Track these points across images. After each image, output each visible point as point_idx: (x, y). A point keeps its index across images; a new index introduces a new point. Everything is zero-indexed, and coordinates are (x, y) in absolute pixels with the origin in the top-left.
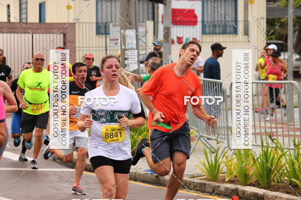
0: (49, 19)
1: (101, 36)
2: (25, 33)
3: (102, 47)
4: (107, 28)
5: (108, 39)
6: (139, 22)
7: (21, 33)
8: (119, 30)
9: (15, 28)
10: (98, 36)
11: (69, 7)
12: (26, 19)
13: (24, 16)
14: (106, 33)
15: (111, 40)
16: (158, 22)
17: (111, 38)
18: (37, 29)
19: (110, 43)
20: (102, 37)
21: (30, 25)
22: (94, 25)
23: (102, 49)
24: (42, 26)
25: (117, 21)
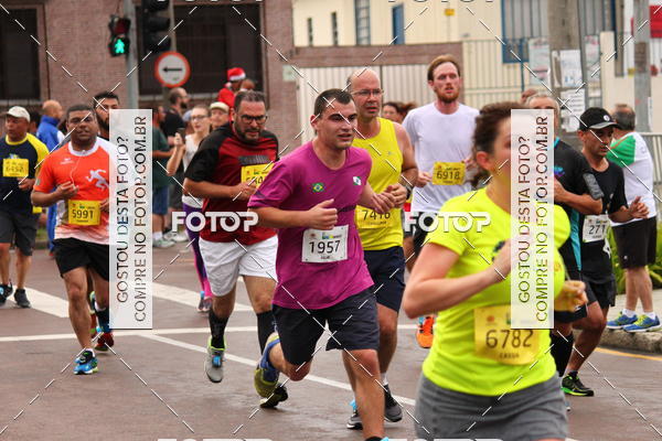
0: (411, 37)
1: (511, 65)
2: (365, 65)
3: (516, 87)
4: (525, 50)
5: (526, 72)
6: (586, 35)
8: (548, 51)
9: (347, 57)
10: (506, 65)
11: (449, 12)
12: (369, 38)
13: (363, 34)
14: (524, 59)
15: (531, 72)
16: (622, 33)
17: (533, 68)
18: (389, 56)
19: (530, 78)
20: (515, 67)
23: (515, 90)
24: (399, 51)
25: (544, 34)
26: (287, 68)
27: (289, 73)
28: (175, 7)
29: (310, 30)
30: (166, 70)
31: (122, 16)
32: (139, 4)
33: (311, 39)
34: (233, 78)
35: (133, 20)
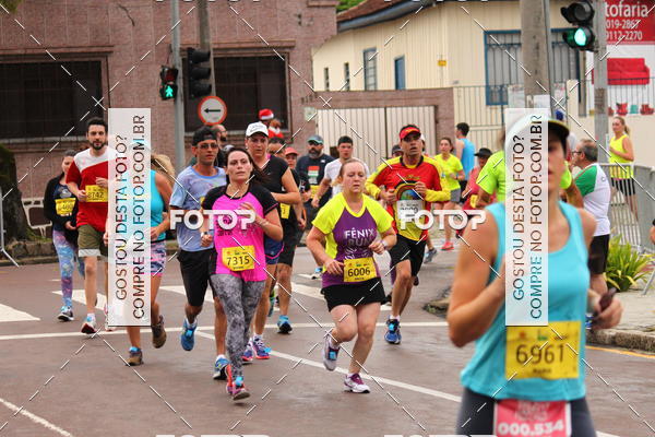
0: (411, 83)
1: (493, 107)
2: (373, 107)
4: (504, 94)
6: (555, 82)
7: (368, 108)
8: (523, 96)
9: (357, 100)
10: (489, 107)
11: (442, 63)
12: (375, 84)
13: (371, 81)
14: (503, 102)
16: (585, 81)
18: (392, 99)
20: (496, 109)
21: (382, 94)
22: (483, 90)
24: (400, 95)
25: (520, 81)
26: (308, 109)
27: (309, 113)
28: (215, 59)
29: (327, 78)
30: (207, 111)
31: (171, 67)
32: (186, 57)
33: (328, 85)
34: (263, 118)
35: (180, 69)
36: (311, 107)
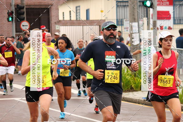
0: (92, 18)
2: (79, 25)
4: (122, 22)
5: (123, 28)
6: (139, 18)
7: (77, 26)
8: (129, 23)
9: (74, 23)
11: (102, 11)
12: (80, 18)
13: (78, 17)
14: (122, 25)
15: (124, 28)
16: (149, 18)
17: (125, 27)
19: (124, 30)
20: (120, 27)
22: (116, 21)
24: (88, 22)
25: (128, 18)
26: (57, 26)
27: (57, 27)
28: (26, 8)
29: (63, 15)
30: (23, 26)
31: (11, 11)
32: (16, 7)
33: (64, 18)
34: (42, 28)
35: (14, 11)
36: (58, 25)
